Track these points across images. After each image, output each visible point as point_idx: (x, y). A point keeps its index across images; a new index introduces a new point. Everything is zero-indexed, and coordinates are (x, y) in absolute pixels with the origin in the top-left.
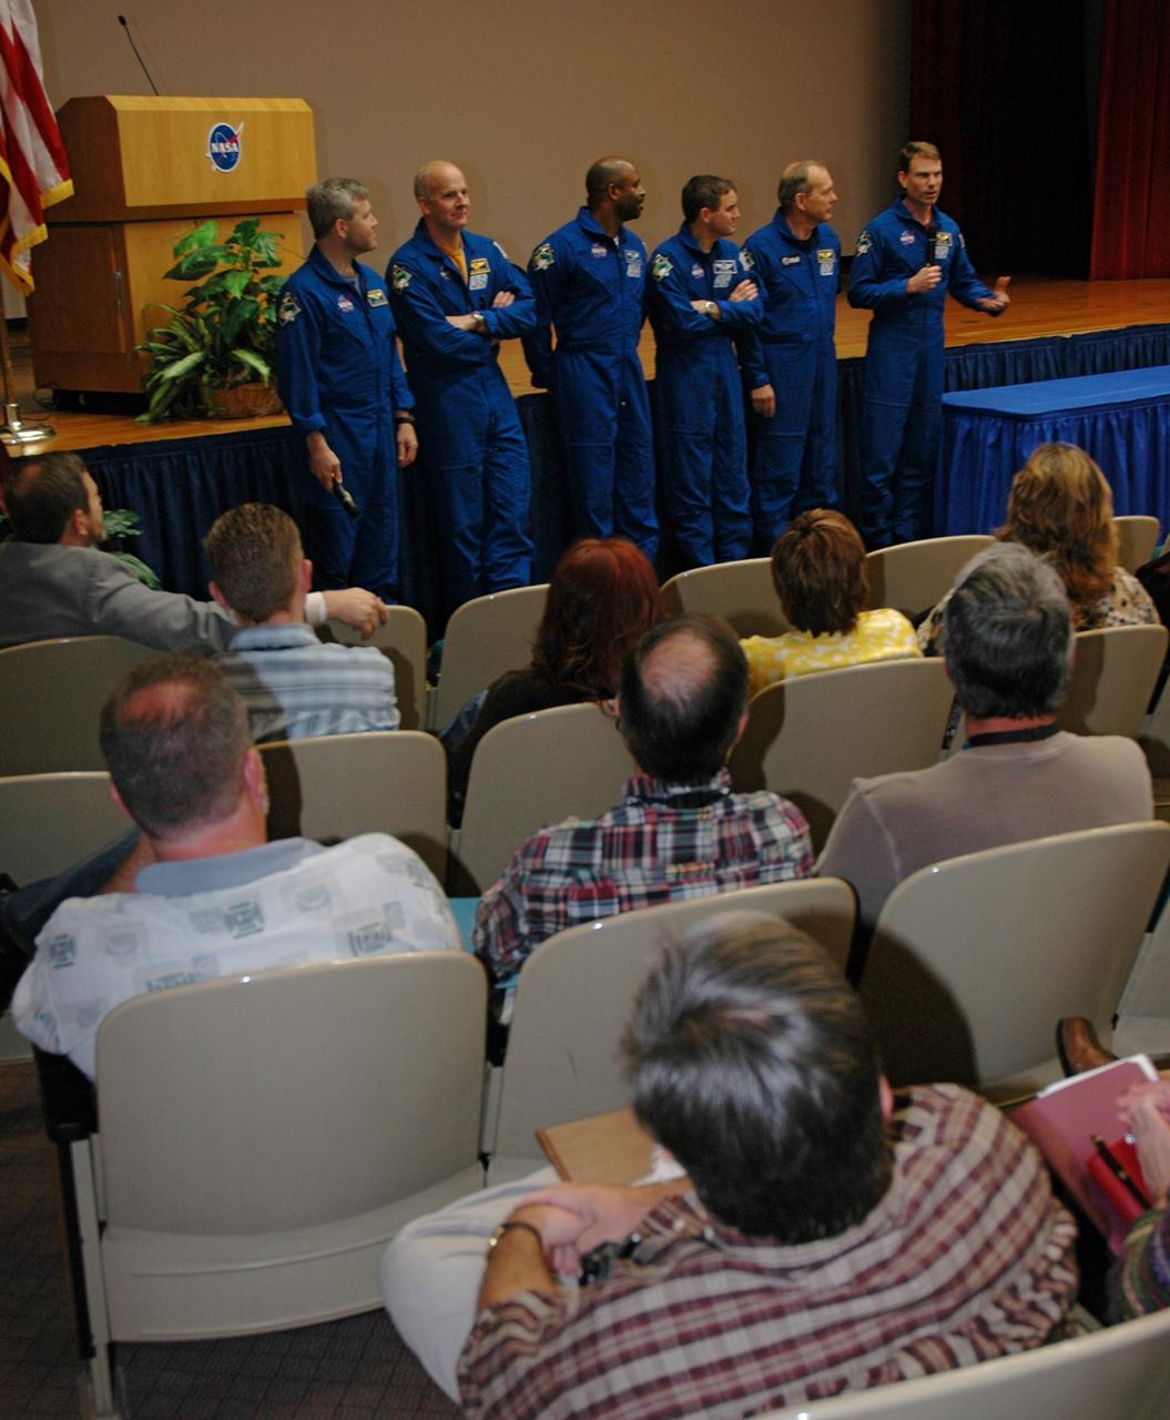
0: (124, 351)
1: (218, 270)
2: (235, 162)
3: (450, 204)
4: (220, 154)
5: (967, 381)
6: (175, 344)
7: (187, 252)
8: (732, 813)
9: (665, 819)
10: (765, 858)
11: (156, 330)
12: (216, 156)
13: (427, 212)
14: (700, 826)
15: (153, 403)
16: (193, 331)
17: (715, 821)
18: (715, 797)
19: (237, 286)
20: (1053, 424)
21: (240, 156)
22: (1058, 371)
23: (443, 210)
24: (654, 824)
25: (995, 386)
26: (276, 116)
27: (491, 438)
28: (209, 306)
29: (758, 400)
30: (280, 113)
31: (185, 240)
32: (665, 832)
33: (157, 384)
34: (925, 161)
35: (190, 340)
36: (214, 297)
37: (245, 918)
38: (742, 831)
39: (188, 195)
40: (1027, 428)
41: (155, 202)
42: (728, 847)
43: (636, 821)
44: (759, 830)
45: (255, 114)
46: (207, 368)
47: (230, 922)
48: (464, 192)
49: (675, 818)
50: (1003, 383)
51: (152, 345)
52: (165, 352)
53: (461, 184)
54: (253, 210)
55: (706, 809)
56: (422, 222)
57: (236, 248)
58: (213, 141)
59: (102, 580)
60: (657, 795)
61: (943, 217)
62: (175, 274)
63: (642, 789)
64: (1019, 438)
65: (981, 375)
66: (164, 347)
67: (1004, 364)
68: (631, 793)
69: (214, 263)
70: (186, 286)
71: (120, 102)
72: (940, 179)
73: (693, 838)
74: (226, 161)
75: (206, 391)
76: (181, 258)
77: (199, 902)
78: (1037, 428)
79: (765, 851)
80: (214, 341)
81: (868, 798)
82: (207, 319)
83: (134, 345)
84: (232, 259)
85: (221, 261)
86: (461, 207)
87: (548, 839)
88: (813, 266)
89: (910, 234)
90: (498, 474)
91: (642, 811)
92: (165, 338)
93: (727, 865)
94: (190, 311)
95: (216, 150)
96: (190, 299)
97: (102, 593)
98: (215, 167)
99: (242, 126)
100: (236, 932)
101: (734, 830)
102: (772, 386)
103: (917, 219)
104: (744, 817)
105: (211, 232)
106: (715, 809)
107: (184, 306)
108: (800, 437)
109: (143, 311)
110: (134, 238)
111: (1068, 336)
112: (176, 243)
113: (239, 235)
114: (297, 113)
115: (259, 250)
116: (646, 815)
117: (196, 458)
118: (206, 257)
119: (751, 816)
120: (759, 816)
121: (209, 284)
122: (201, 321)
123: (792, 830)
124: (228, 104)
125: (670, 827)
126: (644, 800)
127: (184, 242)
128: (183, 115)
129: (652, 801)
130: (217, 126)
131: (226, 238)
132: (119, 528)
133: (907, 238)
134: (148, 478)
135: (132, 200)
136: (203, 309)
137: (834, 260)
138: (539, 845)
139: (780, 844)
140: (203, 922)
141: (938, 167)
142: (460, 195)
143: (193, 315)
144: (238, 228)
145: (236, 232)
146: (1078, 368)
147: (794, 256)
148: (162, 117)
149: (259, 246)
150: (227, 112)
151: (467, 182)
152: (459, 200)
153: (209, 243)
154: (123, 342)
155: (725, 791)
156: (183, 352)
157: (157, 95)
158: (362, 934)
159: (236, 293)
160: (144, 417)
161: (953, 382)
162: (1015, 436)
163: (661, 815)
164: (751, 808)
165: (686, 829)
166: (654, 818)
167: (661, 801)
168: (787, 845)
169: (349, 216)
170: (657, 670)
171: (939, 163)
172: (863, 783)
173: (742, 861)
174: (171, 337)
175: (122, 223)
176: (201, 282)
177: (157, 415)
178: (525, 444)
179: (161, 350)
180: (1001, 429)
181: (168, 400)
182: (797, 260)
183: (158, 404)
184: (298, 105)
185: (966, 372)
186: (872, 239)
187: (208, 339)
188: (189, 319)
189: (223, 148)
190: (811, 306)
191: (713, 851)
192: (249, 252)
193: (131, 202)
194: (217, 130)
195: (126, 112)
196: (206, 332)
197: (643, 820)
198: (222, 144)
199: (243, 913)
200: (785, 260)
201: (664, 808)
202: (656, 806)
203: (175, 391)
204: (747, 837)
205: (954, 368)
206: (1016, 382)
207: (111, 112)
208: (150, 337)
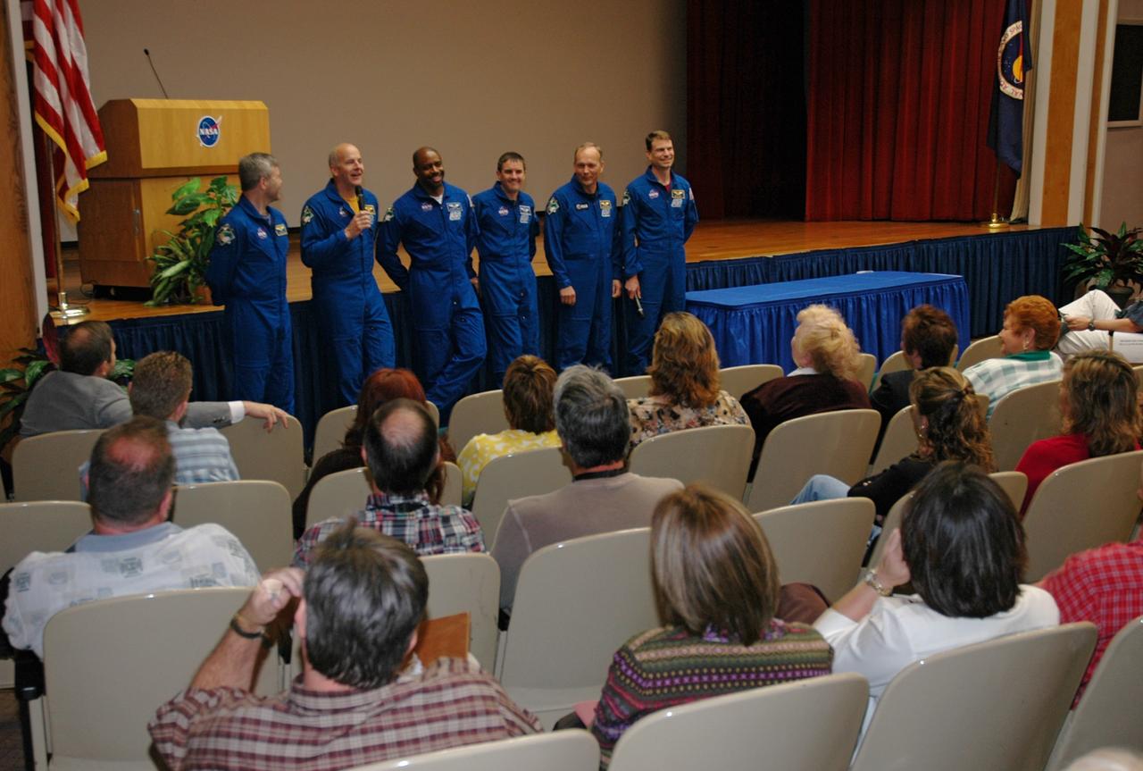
0: (138, 260)
1: (200, 210)
2: (214, 141)
3: (350, 168)
4: (205, 136)
5: (701, 284)
6: (171, 255)
7: (180, 197)
8: (428, 516)
9: (388, 518)
10: (447, 544)
11: (160, 247)
12: (203, 137)
13: (336, 174)
14: (408, 523)
15: (155, 294)
16: (184, 250)
17: (417, 521)
18: (417, 506)
19: (211, 219)
20: (750, 312)
21: (219, 136)
22: (763, 279)
23: (346, 172)
24: (381, 521)
25: (721, 288)
26: (244, 112)
27: (368, 321)
28: (193, 232)
29: (565, 297)
30: (245, 110)
31: (180, 190)
32: (387, 526)
33: (158, 282)
34: (661, 142)
35: (181, 254)
36: (198, 226)
37: (132, 566)
38: (434, 527)
39: (182, 161)
40: (733, 315)
41: (162, 166)
42: (424, 536)
43: (371, 520)
44: (444, 527)
45: (230, 111)
46: (193, 272)
47: (123, 568)
48: (359, 160)
49: (392, 518)
50: (726, 286)
51: (157, 256)
52: (164, 261)
53: (358, 156)
54: (222, 171)
55: (411, 513)
56: (332, 181)
57: (212, 195)
58: (201, 127)
59: (105, 397)
60: (384, 505)
61: (679, 179)
62: (173, 212)
63: (375, 501)
64: (728, 321)
65: (710, 281)
66: (164, 257)
67: (726, 274)
68: (369, 503)
69: (198, 205)
70: (180, 219)
71: (139, 103)
72: (672, 152)
73: (404, 530)
74: (209, 140)
75: (190, 286)
76: (176, 201)
77: (108, 555)
78: (739, 314)
79: (447, 540)
80: (197, 253)
81: (513, 510)
82: (193, 241)
83: (145, 256)
84: (210, 202)
85: (203, 204)
86: (357, 169)
87: (320, 529)
88: (597, 211)
89: (656, 191)
90: (372, 344)
91: (374, 514)
92: (166, 252)
93: (424, 547)
94: (182, 235)
95: (203, 133)
96: (183, 227)
97: (103, 405)
98: (202, 143)
99: (220, 118)
100: (125, 574)
101: (429, 526)
102: (573, 287)
103: (660, 181)
104: (436, 519)
105: (196, 185)
106: (417, 513)
107: (179, 232)
108: (588, 321)
109: (152, 235)
110: (147, 188)
111: (771, 256)
112: (174, 192)
113: (215, 186)
114: (258, 110)
115: (226, 196)
116: (377, 515)
117: (179, 329)
118: (191, 200)
119: (440, 519)
120: (446, 520)
121: (194, 217)
122: (188, 242)
123: (467, 529)
124: (212, 104)
125: (390, 523)
126: (377, 507)
127: (179, 191)
128: (181, 112)
129: (380, 508)
130: (205, 117)
131: (207, 189)
132: (124, 371)
133: (654, 194)
134: (147, 341)
135: (145, 164)
136: (191, 234)
137: (610, 207)
138: (314, 533)
139: (458, 536)
140: (108, 567)
141: (670, 144)
142: (357, 162)
143: (184, 238)
144: (213, 183)
145: (212, 184)
146: (778, 276)
147: (583, 204)
148: (167, 113)
149: (226, 194)
150: (210, 110)
151: (361, 154)
152: (356, 165)
153: (194, 191)
154: (138, 255)
155: (424, 503)
156: (176, 260)
157: (167, 97)
158: (199, 579)
159: (211, 223)
160: (150, 303)
161: (691, 285)
162: (726, 319)
163: (385, 516)
164: (440, 514)
165: (399, 525)
166: (381, 518)
167: (386, 508)
168: (461, 538)
169: (268, 177)
170: (393, 429)
171: (670, 142)
172: (511, 502)
173: (433, 545)
174: (169, 251)
175: (139, 178)
176: (190, 216)
177: (160, 301)
178: (390, 325)
179: (161, 259)
180: (717, 315)
181: (166, 292)
182: (586, 206)
183: (159, 293)
184: (259, 105)
185: (701, 279)
186: (630, 195)
187: (192, 253)
188: (181, 239)
189: (207, 132)
190: (594, 236)
191: (416, 539)
192: (221, 198)
193: (145, 165)
194: (205, 120)
195: (144, 109)
196: (191, 248)
197: (375, 519)
198: (207, 130)
199: (132, 564)
200: (578, 206)
201: (388, 512)
202: (383, 511)
203: (171, 286)
204: (437, 531)
205: (692, 276)
206: (735, 286)
207: (133, 109)
208: (156, 251)
